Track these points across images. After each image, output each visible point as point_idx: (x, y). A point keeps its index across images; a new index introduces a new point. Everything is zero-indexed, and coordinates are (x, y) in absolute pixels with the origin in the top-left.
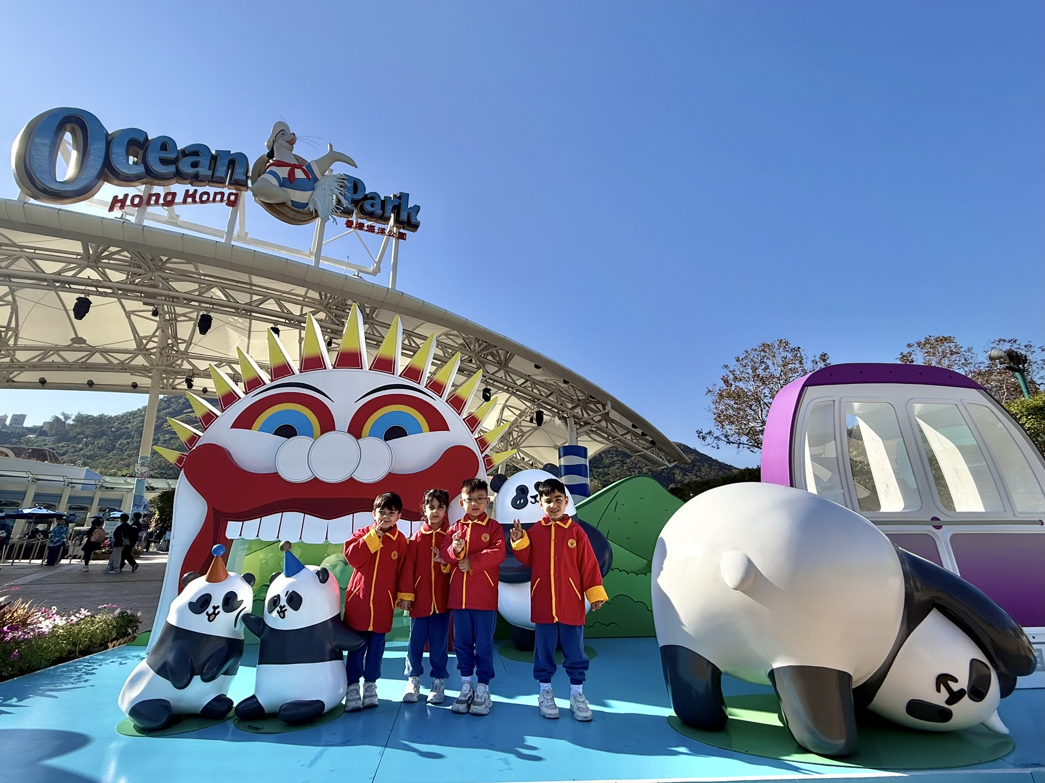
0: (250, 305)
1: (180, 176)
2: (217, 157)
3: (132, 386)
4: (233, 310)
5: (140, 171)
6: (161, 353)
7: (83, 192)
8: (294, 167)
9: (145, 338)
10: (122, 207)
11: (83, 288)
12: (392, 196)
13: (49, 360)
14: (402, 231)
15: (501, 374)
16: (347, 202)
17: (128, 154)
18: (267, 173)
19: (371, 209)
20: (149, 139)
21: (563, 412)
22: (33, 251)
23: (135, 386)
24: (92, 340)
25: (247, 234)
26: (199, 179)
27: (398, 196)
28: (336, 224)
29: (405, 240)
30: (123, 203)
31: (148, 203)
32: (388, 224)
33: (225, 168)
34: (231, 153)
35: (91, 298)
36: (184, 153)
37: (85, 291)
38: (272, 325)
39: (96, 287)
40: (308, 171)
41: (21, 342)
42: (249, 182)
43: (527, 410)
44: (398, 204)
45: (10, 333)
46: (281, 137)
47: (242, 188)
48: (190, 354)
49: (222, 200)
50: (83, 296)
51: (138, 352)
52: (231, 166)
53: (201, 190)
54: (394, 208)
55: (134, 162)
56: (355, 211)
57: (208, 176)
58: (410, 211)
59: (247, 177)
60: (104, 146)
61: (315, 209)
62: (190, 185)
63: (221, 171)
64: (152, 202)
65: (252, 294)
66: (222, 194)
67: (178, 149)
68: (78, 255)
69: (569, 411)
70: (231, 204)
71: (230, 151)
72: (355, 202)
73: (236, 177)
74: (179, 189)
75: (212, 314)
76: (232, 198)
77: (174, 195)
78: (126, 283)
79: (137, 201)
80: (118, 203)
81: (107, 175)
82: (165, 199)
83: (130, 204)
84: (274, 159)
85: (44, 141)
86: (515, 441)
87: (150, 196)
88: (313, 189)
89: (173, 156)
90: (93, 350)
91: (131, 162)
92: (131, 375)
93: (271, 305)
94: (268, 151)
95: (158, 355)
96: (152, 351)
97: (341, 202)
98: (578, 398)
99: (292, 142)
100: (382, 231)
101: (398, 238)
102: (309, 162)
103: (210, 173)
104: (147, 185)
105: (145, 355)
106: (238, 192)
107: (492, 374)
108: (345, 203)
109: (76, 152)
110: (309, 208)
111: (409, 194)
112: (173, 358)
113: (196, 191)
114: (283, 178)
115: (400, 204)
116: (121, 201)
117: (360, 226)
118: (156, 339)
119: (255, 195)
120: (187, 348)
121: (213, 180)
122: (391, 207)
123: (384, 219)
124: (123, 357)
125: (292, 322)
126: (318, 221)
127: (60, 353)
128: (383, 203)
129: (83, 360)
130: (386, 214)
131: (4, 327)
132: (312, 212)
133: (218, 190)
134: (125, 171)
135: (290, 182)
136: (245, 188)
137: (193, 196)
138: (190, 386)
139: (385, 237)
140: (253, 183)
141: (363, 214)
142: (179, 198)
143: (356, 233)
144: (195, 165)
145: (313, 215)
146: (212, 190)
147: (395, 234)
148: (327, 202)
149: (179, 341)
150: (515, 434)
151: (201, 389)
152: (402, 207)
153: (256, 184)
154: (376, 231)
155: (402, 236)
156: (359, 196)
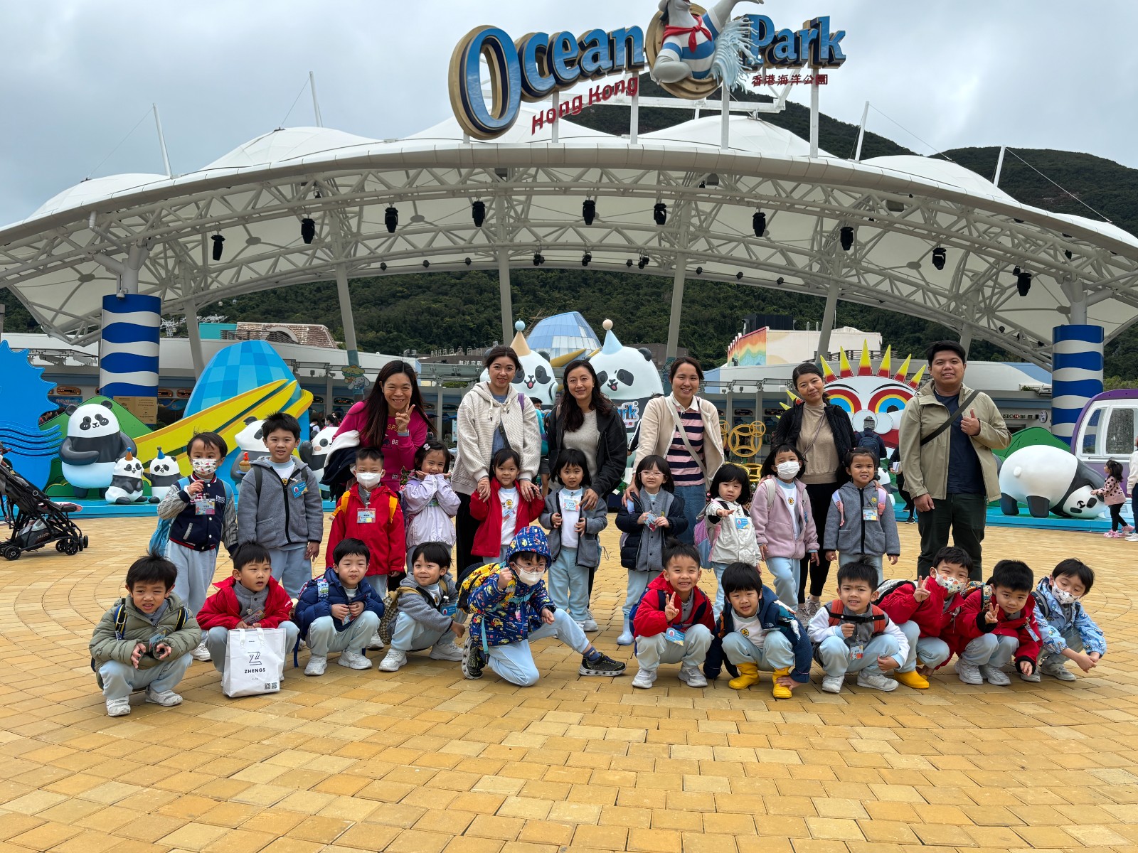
2: (613, 40)
4: (619, 191)
5: (552, 84)
8: (695, 30)
10: (541, 127)
16: (754, 55)
18: (667, 48)
19: (784, 55)
21: (1064, 272)
26: (600, 73)
33: (623, 53)
34: (626, 29)
36: (582, 46)
38: (656, 201)
44: (815, 35)
48: (531, 221)
50: (476, 199)
52: (628, 46)
54: (811, 43)
58: (832, 43)
60: (518, 65)
61: (719, 76)
66: (622, 83)
70: (633, 92)
73: (635, 60)
75: (594, 199)
76: (632, 84)
77: (580, 98)
79: (551, 116)
80: (537, 122)
81: (523, 95)
82: (573, 105)
87: (561, 105)
88: (714, 50)
89: (575, 55)
90: (437, 230)
100: (796, 79)
101: (818, 83)
103: (610, 63)
104: (555, 93)
108: (753, 58)
113: (598, 87)
114: (683, 48)
115: (818, 34)
116: (539, 120)
117: (770, 79)
122: (807, 44)
123: (799, 62)
128: (797, 38)
130: (801, 55)
132: (716, 79)
134: (539, 87)
137: (597, 93)
144: (595, 58)
145: (717, 82)
152: (822, 39)
154: (789, 79)
155: (821, 79)
156: (767, 41)
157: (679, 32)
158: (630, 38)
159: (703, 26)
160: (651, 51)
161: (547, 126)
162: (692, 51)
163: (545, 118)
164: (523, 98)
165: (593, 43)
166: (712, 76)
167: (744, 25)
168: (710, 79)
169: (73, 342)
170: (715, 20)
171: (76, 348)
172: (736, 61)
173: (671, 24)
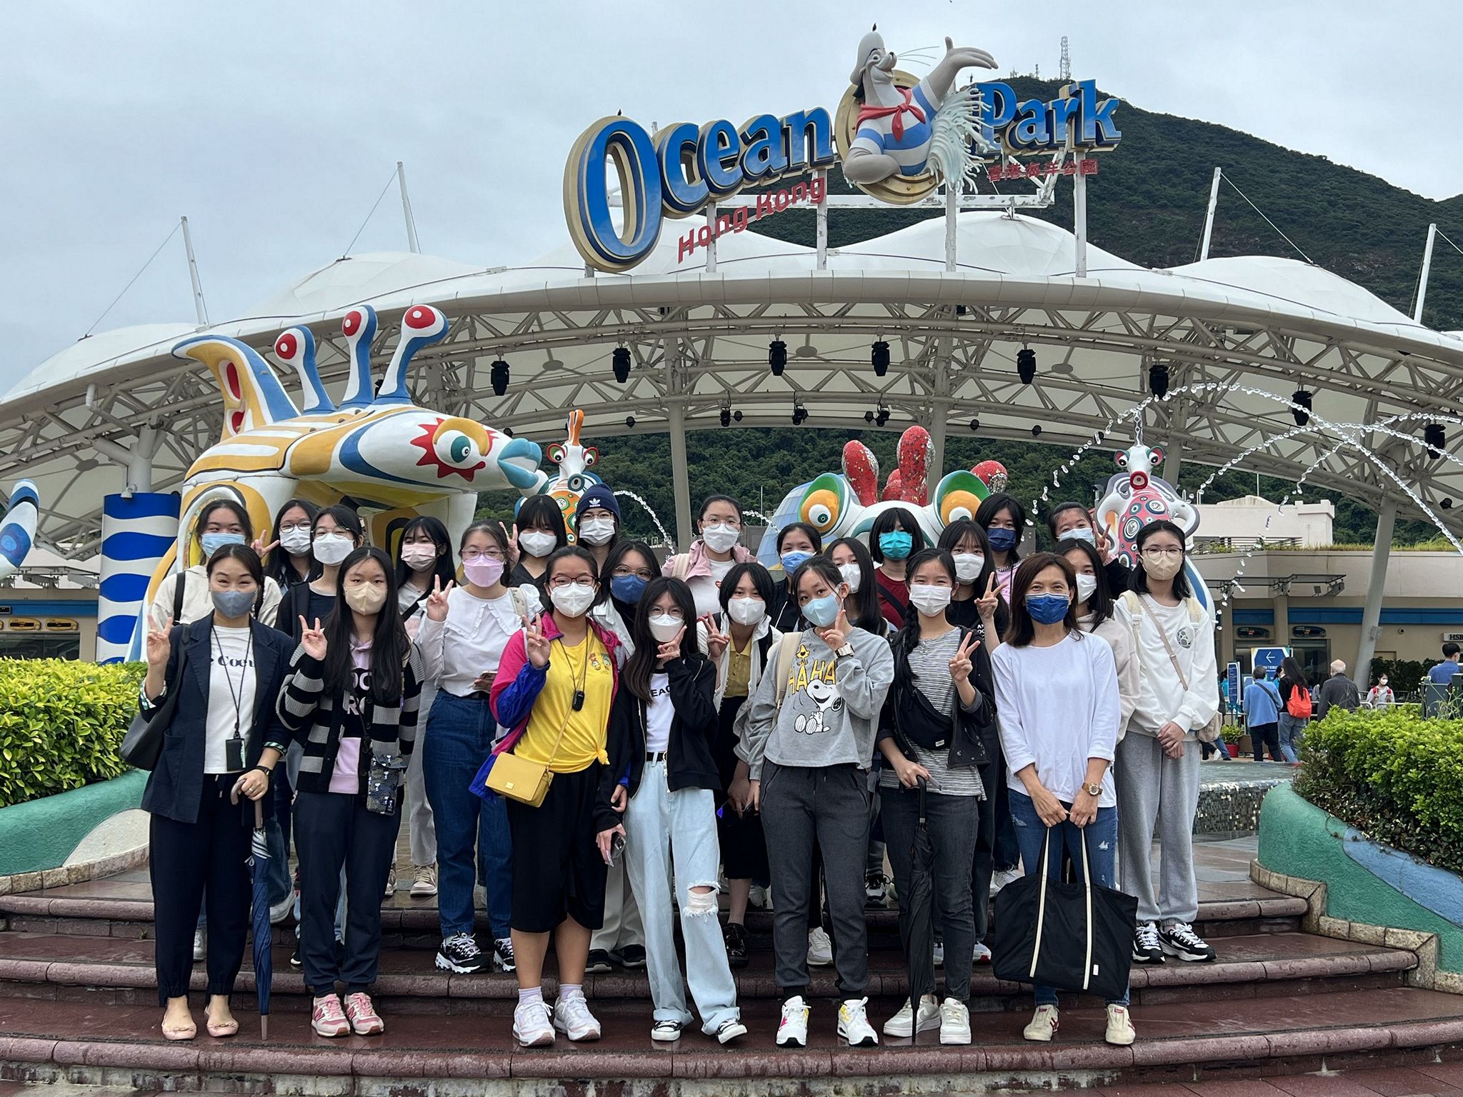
157: (879, 114)
158: (813, 123)
159: (914, 103)
160: (842, 139)
161: (700, 251)
162: (897, 139)
163: (696, 240)
164: (664, 212)
165: (761, 135)
166: (928, 171)
167: (973, 99)
168: (927, 175)
169: (67, 556)
170: (929, 95)
171: (74, 563)
172: (962, 151)
173: (868, 104)
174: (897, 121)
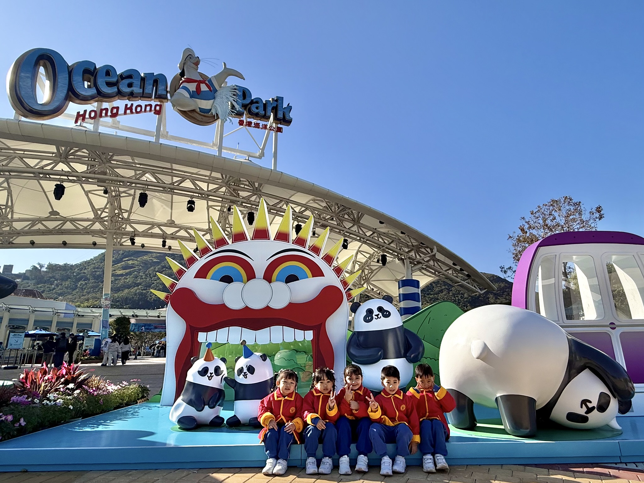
0: (173, 185)
1: (120, 94)
2: (145, 78)
3: (93, 244)
4: (162, 189)
5: (93, 93)
6: (112, 221)
7: (57, 111)
8: (200, 82)
9: (99, 209)
10: (84, 119)
11: (58, 177)
12: (271, 99)
13: (36, 228)
14: (279, 126)
15: (355, 228)
16: (239, 106)
17: (84, 80)
18: (181, 88)
19: (257, 111)
20: (97, 68)
21: (401, 255)
22: (23, 152)
23: (95, 244)
24: (64, 213)
25: (167, 132)
26: (134, 96)
27: (275, 99)
28: (232, 124)
29: (282, 132)
30: (84, 116)
31: (101, 116)
32: (269, 121)
33: (151, 86)
34: (155, 75)
35: (65, 184)
36: (122, 77)
37: (60, 180)
38: (189, 199)
39: (67, 176)
40: (210, 85)
41: (16, 216)
42: (169, 95)
43: (374, 254)
44: (275, 106)
45: (8, 209)
46: (189, 60)
47: (163, 100)
48: (131, 220)
49: (151, 110)
50: (59, 183)
51: (96, 220)
52: (155, 84)
53: (135, 103)
54: (272, 109)
55: (88, 86)
56: (245, 112)
57: (139, 93)
58: (285, 110)
59: (167, 92)
60: (67, 76)
61: (216, 113)
62: (128, 100)
63: (149, 88)
64: (103, 115)
65: (172, 176)
66: (151, 106)
67: (118, 74)
68: (53, 154)
69: (406, 254)
70: (158, 113)
71: (153, 73)
72: (244, 106)
73: (159, 92)
74: (121, 103)
75: (147, 192)
76: (158, 108)
77: (118, 108)
78: (87, 173)
79: (93, 115)
80: (80, 117)
81: (71, 97)
82: (112, 111)
83: (88, 117)
84: (185, 77)
85: (28, 75)
86: (366, 276)
87: (102, 110)
88: (214, 98)
89: (114, 80)
90: (65, 220)
91: (86, 86)
92: (92, 236)
93: (188, 184)
94: (180, 71)
95: (110, 222)
96: (105, 219)
97: (235, 107)
98: (412, 245)
99: (197, 63)
100: (265, 127)
101: (277, 131)
102: (210, 77)
103: (141, 91)
104: (98, 102)
105: (100, 222)
106: (161, 104)
107: (348, 229)
108: (237, 107)
109: (49, 82)
110: (212, 113)
111: (283, 97)
112: (120, 224)
113: (132, 105)
114: (192, 91)
115: (277, 105)
116: (82, 115)
117: (249, 124)
118: (107, 210)
119: (174, 106)
120: (129, 216)
121: (145, 96)
122: (271, 108)
123: (267, 118)
124: (86, 224)
125: (203, 196)
126: (219, 122)
127: (42, 222)
128: (265, 105)
129: (59, 227)
130: (268, 114)
131: (4, 206)
132: (215, 115)
133: (148, 103)
134: (84, 93)
135: (197, 94)
136: (166, 101)
137: (131, 108)
138: (133, 243)
139: (267, 131)
140: (171, 97)
141: (251, 115)
142: (121, 111)
143: (247, 129)
144: (130, 85)
145: (215, 118)
146: (143, 103)
147: (274, 128)
148: (225, 107)
149: (123, 211)
150: (366, 272)
151: (140, 245)
152: (279, 108)
153: (173, 98)
154: (261, 127)
155: (279, 130)
156: (247, 101)
158: (157, 79)
159: (207, 82)
161: (89, 121)
165: (130, 77)
168: (211, 115)
170: (215, 83)
174: (198, 88)
